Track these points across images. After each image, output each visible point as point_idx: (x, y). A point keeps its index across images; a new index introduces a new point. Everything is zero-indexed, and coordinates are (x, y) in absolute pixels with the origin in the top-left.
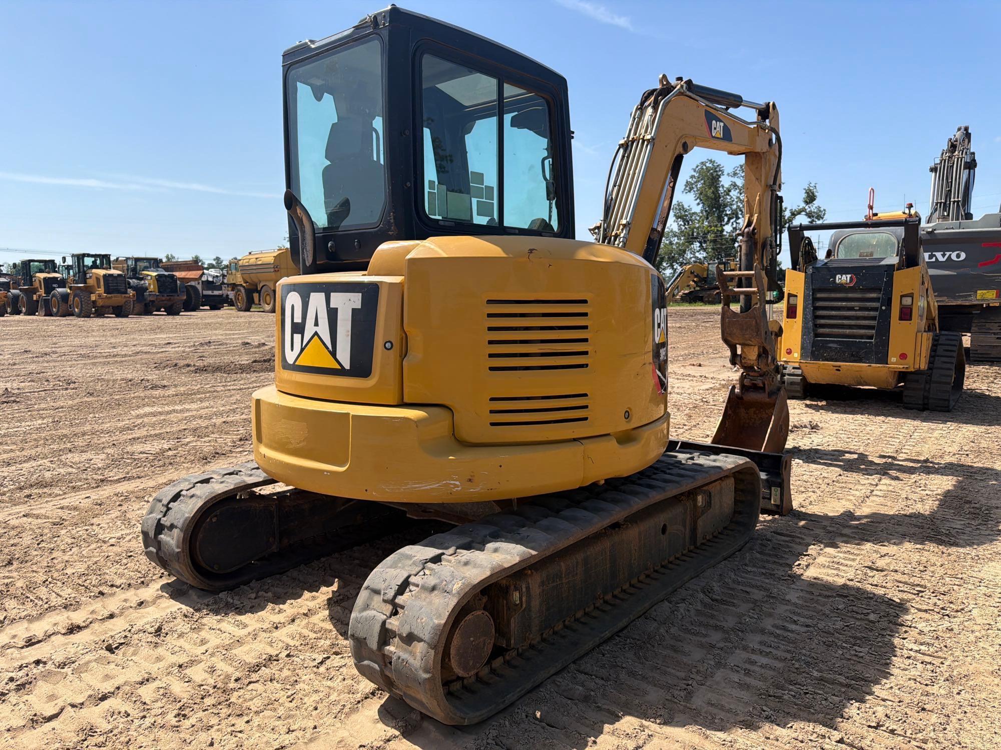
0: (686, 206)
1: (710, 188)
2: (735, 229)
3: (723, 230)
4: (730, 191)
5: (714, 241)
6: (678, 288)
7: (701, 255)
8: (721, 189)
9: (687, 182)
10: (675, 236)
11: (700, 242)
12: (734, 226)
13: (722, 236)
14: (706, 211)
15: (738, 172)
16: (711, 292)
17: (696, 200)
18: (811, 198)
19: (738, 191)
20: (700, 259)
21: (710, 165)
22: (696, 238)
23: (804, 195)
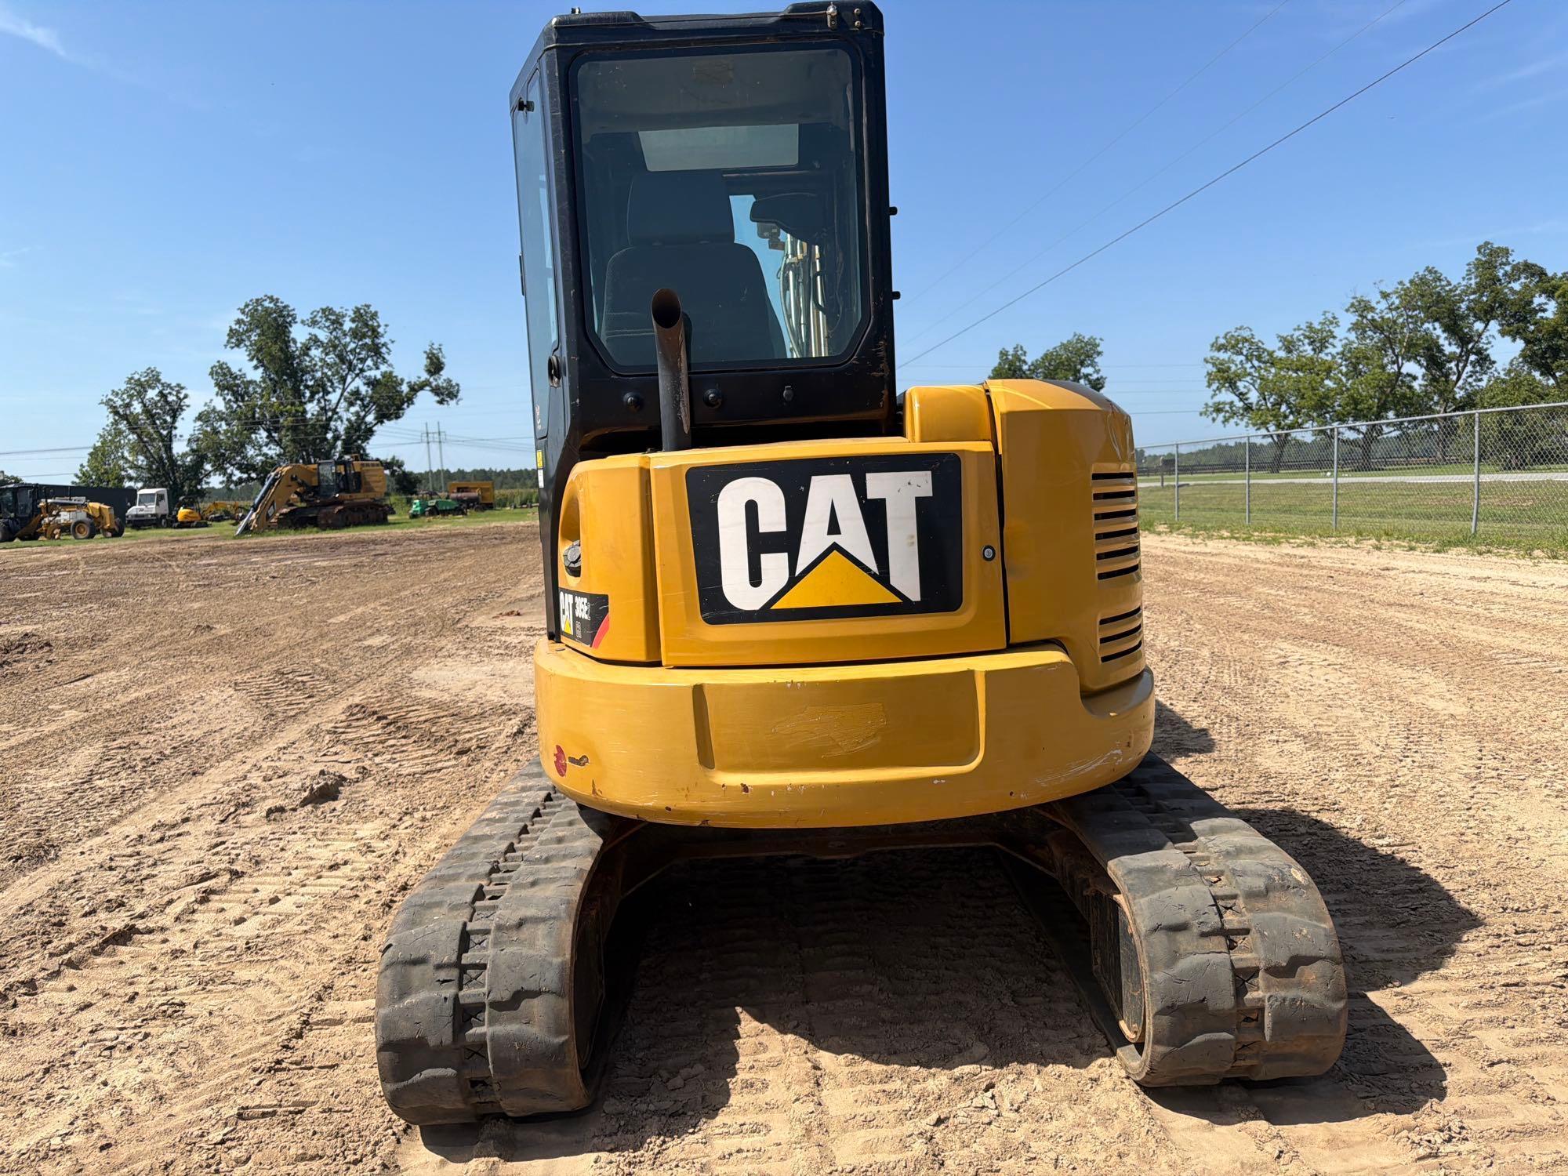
0: (234, 370)
1: (276, 343)
2: (323, 409)
3: (305, 412)
4: (309, 349)
5: (294, 429)
6: (273, 504)
7: (273, 451)
8: (292, 344)
9: (231, 330)
10: (222, 419)
11: (268, 430)
12: (323, 405)
13: (305, 420)
14: (271, 380)
15: (318, 319)
16: (329, 509)
17: (251, 360)
18: (435, 365)
19: (321, 349)
20: (272, 458)
21: (272, 305)
22: (260, 423)
23: (425, 362)
